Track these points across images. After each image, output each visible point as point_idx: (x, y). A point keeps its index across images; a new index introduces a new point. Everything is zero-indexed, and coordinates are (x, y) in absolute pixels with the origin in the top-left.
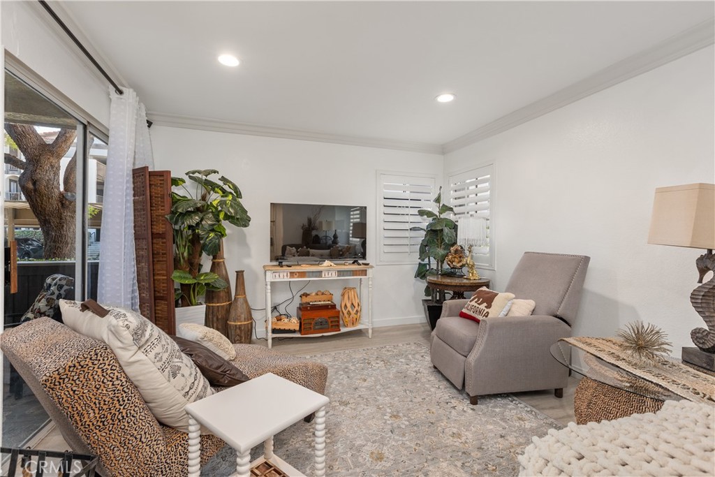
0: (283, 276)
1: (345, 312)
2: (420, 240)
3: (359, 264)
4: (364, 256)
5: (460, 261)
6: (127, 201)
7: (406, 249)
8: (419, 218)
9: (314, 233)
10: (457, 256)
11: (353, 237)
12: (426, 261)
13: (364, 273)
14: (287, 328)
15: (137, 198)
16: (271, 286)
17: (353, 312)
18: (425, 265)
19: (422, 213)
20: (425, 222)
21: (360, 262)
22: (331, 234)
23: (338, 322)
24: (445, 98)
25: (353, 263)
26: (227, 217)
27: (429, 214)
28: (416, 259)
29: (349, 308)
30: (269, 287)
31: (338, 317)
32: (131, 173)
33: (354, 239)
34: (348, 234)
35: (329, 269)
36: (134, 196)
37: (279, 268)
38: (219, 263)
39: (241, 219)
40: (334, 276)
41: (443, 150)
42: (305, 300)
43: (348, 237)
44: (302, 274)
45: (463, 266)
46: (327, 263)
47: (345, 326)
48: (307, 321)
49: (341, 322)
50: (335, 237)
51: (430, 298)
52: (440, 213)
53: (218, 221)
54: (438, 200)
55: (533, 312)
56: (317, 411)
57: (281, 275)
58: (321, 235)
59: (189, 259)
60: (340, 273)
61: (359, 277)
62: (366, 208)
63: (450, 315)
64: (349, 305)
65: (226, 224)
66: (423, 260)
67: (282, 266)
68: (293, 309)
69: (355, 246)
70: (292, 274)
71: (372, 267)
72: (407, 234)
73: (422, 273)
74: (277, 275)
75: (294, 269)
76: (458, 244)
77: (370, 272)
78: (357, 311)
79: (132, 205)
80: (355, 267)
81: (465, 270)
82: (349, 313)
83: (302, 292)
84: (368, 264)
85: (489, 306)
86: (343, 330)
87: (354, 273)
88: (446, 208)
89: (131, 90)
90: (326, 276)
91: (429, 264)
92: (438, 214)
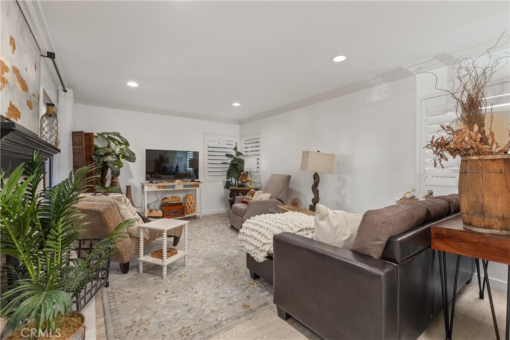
0: (153, 187)
1: (188, 207)
2: (227, 169)
3: (195, 182)
4: (197, 177)
5: (245, 179)
6: (70, 149)
7: (220, 174)
8: (226, 158)
9: (163, 165)
10: (244, 177)
11: (189, 167)
12: (230, 180)
13: (198, 186)
14: (156, 216)
15: (74, 147)
16: (147, 193)
17: (192, 206)
18: (230, 182)
19: (227, 155)
20: (229, 160)
21: (196, 180)
22: (174, 166)
23: (184, 212)
24: (236, 104)
25: (192, 181)
26: (124, 157)
27: (231, 156)
28: (224, 179)
29: (190, 204)
30: (146, 194)
31: (184, 209)
32: (71, 134)
33: (190, 169)
34: (186, 165)
35: (179, 184)
36: (73, 146)
37: (151, 184)
38: (116, 182)
39: (131, 158)
40: (182, 188)
41: (240, 122)
42: (165, 201)
43: (186, 167)
44: (164, 187)
45: (247, 181)
46: (178, 181)
47: (187, 214)
48: (166, 212)
49: (185, 212)
50: (177, 167)
51: (232, 199)
52: (237, 155)
53: (119, 159)
54: (235, 149)
55: (270, 198)
56: (185, 225)
57: (153, 188)
58: (168, 166)
59: (101, 180)
60: (185, 186)
61: (195, 188)
62: (198, 152)
63: (238, 203)
64: (189, 203)
65: (123, 161)
66: (228, 179)
67: (153, 183)
68: (158, 206)
69: (190, 172)
70: (159, 187)
71: (202, 183)
72: (220, 166)
73: (228, 185)
74: (150, 187)
75: (159, 184)
76: (245, 171)
77: (201, 185)
78: (194, 206)
79: (72, 150)
80: (193, 183)
81: (248, 183)
82: (190, 207)
83: (163, 197)
84: (199, 181)
85: (252, 197)
86: (186, 216)
87: (192, 186)
88: (239, 154)
89: (71, 90)
90: (177, 188)
91: (231, 181)
92: (235, 156)
